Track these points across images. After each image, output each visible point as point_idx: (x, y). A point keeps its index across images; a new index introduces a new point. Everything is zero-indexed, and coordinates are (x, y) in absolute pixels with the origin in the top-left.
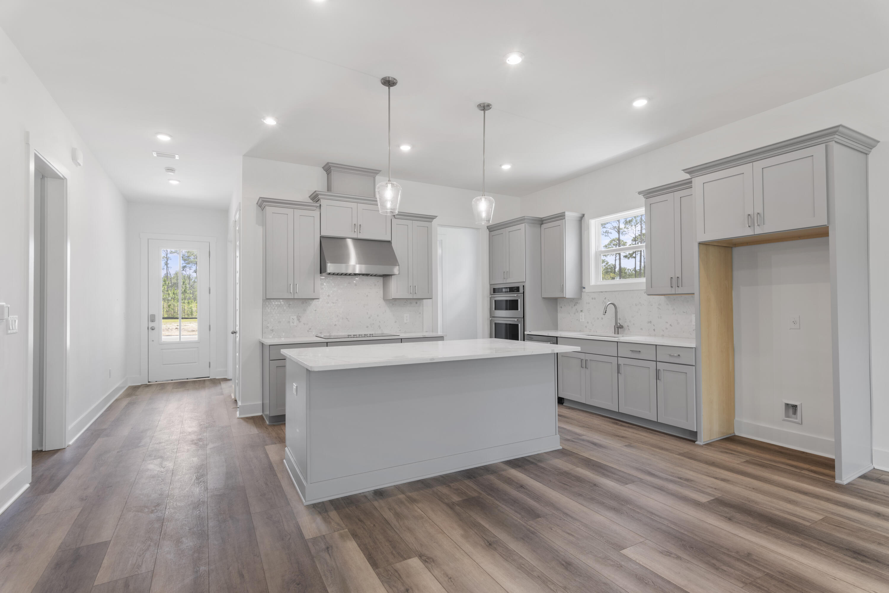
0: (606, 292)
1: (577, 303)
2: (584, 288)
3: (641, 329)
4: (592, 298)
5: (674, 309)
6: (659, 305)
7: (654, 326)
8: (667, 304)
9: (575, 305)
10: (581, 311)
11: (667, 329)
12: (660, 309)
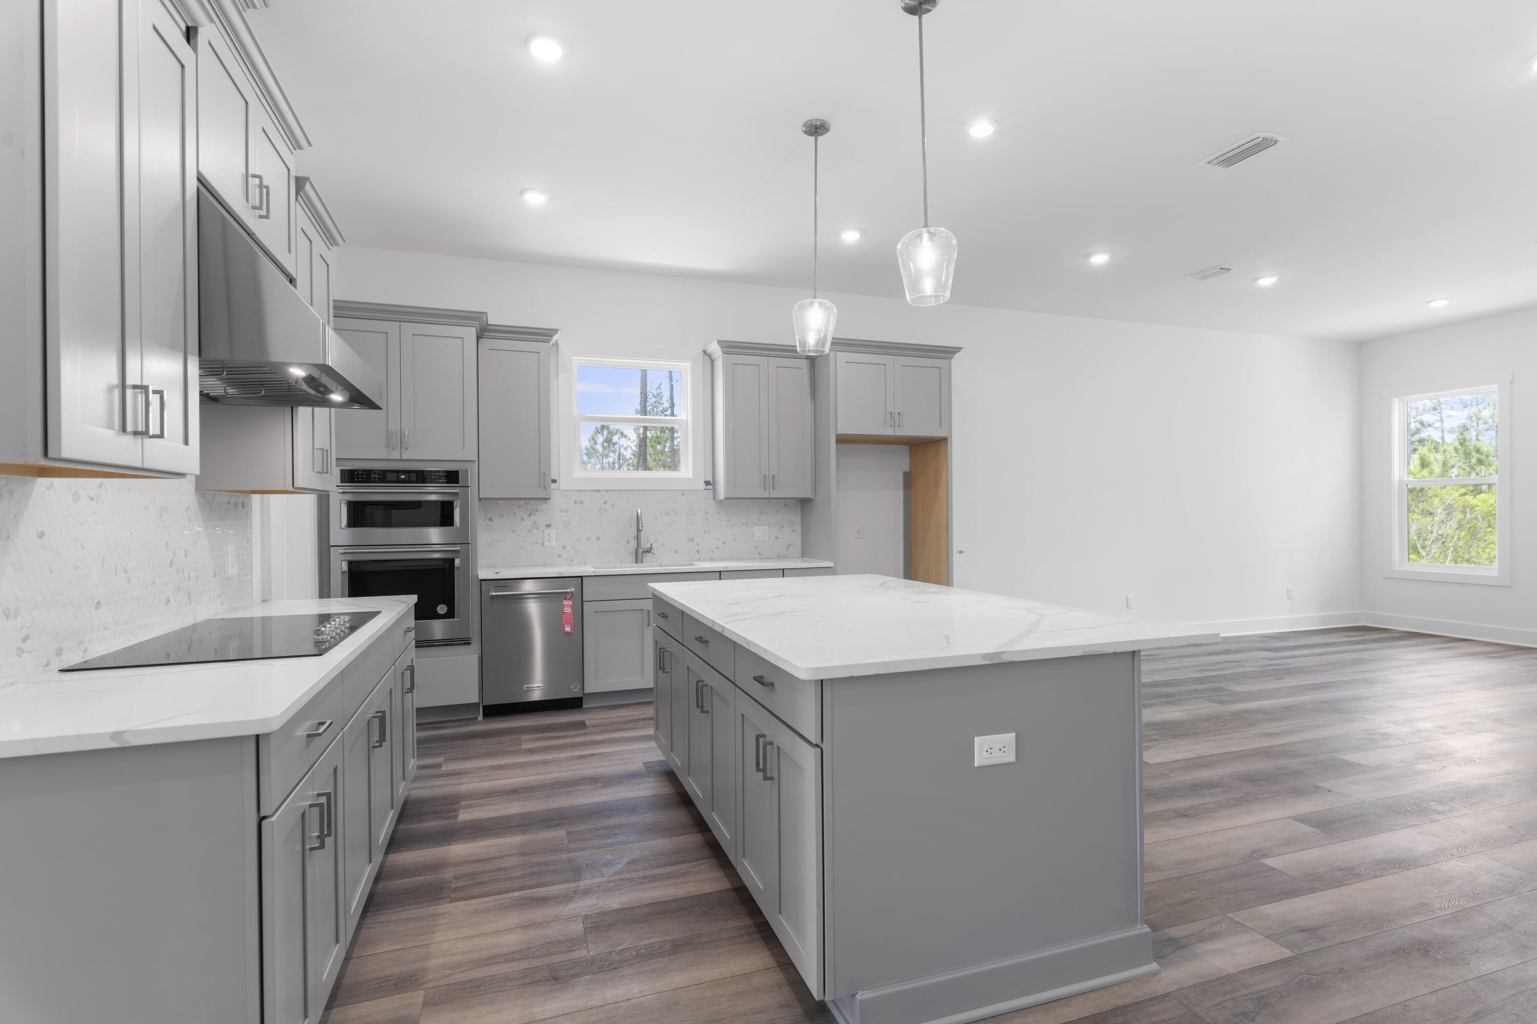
0: (607, 491)
1: (537, 510)
2: (554, 481)
3: (677, 552)
4: (575, 502)
5: (730, 520)
6: (707, 513)
7: (698, 545)
8: (719, 512)
9: (530, 514)
10: (549, 526)
11: (719, 548)
12: (707, 519)
